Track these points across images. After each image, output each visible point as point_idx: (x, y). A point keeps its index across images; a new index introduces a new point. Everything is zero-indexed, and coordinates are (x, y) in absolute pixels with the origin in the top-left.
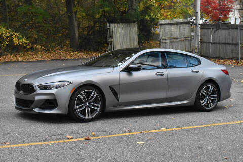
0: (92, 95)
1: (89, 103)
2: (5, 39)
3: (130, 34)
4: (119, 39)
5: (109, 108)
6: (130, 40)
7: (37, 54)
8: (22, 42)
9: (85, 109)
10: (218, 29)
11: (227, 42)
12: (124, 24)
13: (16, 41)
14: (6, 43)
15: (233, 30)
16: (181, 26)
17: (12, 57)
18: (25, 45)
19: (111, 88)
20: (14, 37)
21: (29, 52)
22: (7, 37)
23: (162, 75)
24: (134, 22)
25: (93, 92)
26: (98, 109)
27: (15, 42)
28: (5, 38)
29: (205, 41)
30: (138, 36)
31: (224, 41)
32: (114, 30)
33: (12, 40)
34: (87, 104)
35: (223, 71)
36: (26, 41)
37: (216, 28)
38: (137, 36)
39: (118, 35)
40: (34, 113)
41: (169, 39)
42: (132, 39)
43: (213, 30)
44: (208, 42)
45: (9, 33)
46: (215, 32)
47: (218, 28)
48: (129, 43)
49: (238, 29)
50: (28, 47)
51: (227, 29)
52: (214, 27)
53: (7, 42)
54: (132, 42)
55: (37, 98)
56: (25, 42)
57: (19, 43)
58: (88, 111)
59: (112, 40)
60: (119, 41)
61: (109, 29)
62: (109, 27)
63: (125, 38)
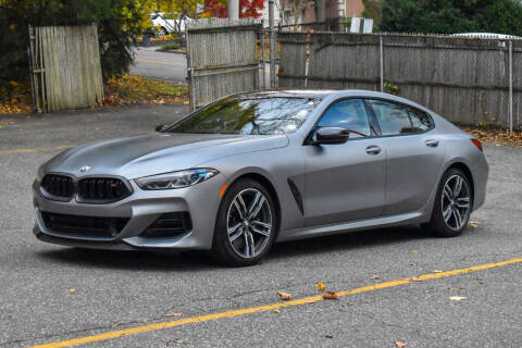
0: (256, 201)
1: (251, 220)
3: (82, 55)
4: (57, 67)
9: (243, 235)
10: (327, 45)
11: (348, 76)
15: (364, 48)
16: (234, 36)
19: (291, 183)
23: (377, 152)
25: (259, 194)
26: (268, 234)
29: (292, 73)
31: (341, 76)
32: (45, 43)
34: (246, 223)
37: (320, 42)
39: (56, 58)
40: (127, 249)
41: (207, 69)
42: (87, 66)
43: (314, 47)
44: (300, 78)
46: (318, 50)
47: (324, 43)
48: (81, 79)
49: (378, 45)
51: (351, 45)
52: (315, 40)
54: (88, 76)
55: (137, 211)
58: (249, 238)
59: (43, 70)
60: (58, 74)
61: (34, 40)
62: (34, 34)
63: (71, 66)
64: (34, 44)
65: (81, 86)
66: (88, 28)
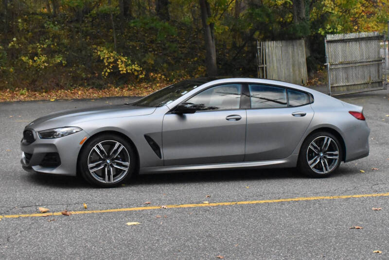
1: (112, 160)
2: (107, 66)
3: (293, 56)
4: (275, 64)
5: (144, 169)
6: (294, 66)
7: (154, 86)
8: (131, 70)
12: (283, 41)
13: (122, 68)
14: (108, 71)
17: (116, 91)
18: (136, 73)
20: (119, 62)
21: (142, 84)
22: (109, 63)
23: (237, 119)
24: (300, 38)
25: (118, 144)
26: (127, 169)
27: (120, 69)
28: (106, 64)
30: (307, 59)
32: (267, 51)
33: (116, 67)
34: (108, 161)
35: (352, 113)
36: (138, 69)
38: (304, 60)
39: (274, 59)
41: (342, 63)
42: (296, 63)
45: (114, 57)
48: (291, 70)
50: (141, 76)
53: (110, 69)
54: (296, 68)
55: (36, 151)
56: (135, 70)
57: (127, 70)
58: (109, 171)
59: (265, 66)
60: (276, 68)
61: (260, 49)
62: (260, 46)
63: (285, 63)
64: (260, 52)
65: (292, 74)
66: (298, 42)
